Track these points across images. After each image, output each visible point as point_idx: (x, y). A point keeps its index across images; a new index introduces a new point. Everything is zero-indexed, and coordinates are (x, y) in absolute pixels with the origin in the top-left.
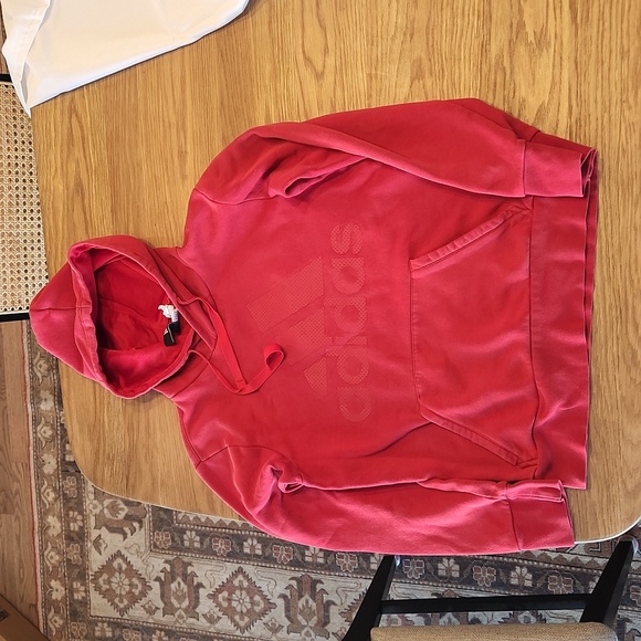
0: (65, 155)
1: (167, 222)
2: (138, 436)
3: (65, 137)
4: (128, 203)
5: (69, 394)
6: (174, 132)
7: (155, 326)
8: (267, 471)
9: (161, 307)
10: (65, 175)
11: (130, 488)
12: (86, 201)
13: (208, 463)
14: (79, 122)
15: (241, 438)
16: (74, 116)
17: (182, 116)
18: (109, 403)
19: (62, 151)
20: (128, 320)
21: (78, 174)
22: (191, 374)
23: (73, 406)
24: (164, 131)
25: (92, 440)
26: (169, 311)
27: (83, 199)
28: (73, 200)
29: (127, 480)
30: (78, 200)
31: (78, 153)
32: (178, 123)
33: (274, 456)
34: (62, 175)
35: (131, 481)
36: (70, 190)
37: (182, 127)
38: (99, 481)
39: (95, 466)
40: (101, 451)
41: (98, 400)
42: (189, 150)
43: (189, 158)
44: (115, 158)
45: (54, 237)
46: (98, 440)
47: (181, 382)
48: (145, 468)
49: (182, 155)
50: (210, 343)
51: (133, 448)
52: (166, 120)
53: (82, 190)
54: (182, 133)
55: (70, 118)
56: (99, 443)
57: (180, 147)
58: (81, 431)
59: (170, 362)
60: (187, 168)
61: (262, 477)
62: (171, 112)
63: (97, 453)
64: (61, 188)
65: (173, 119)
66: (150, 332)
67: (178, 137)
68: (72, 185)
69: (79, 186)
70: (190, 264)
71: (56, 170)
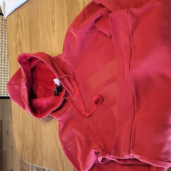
0: (16, 32)
1: (48, 50)
2: (37, 138)
3: (16, 25)
4: (35, 46)
5: (15, 122)
6: (51, 15)
7: (52, 88)
8: (93, 152)
9: (54, 80)
10: (16, 39)
11: (34, 160)
12: (22, 47)
13: (68, 148)
14: (20, 19)
15: (83, 138)
16: (19, 17)
17: (53, 8)
18: (27, 125)
19: (15, 31)
20: (42, 88)
21: (20, 38)
22: (64, 108)
23: (16, 127)
24: (47, 15)
25: (21, 141)
26: (57, 81)
27: (21, 47)
28: (18, 48)
29: (33, 157)
30: (19, 47)
31: (20, 30)
32: (52, 12)
33: (96, 146)
34: (15, 39)
35: (34, 157)
36: (17, 44)
37: (53, 12)
38: (24, 158)
39: (22, 151)
40: (24, 145)
41: (24, 124)
42: (55, 21)
43: (56, 24)
44: (31, 29)
45: (11, 62)
46: (24, 140)
47: (60, 112)
48: (39, 151)
49: (53, 23)
50: (72, 94)
51: (35, 143)
52: (48, 11)
53: (21, 43)
54: (53, 15)
55: (18, 18)
56: (24, 142)
57: (52, 20)
58: (18, 137)
59: (56, 103)
60: (55, 28)
61: (90, 155)
62: (50, 8)
63: (23, 146)
64: (14, 44)
65: (50, 10)
66: (50, 91)
67: (52, 16)
68: (18, 42)
69: (20, 42)
70: (65, 60)
71: (13, 38)
